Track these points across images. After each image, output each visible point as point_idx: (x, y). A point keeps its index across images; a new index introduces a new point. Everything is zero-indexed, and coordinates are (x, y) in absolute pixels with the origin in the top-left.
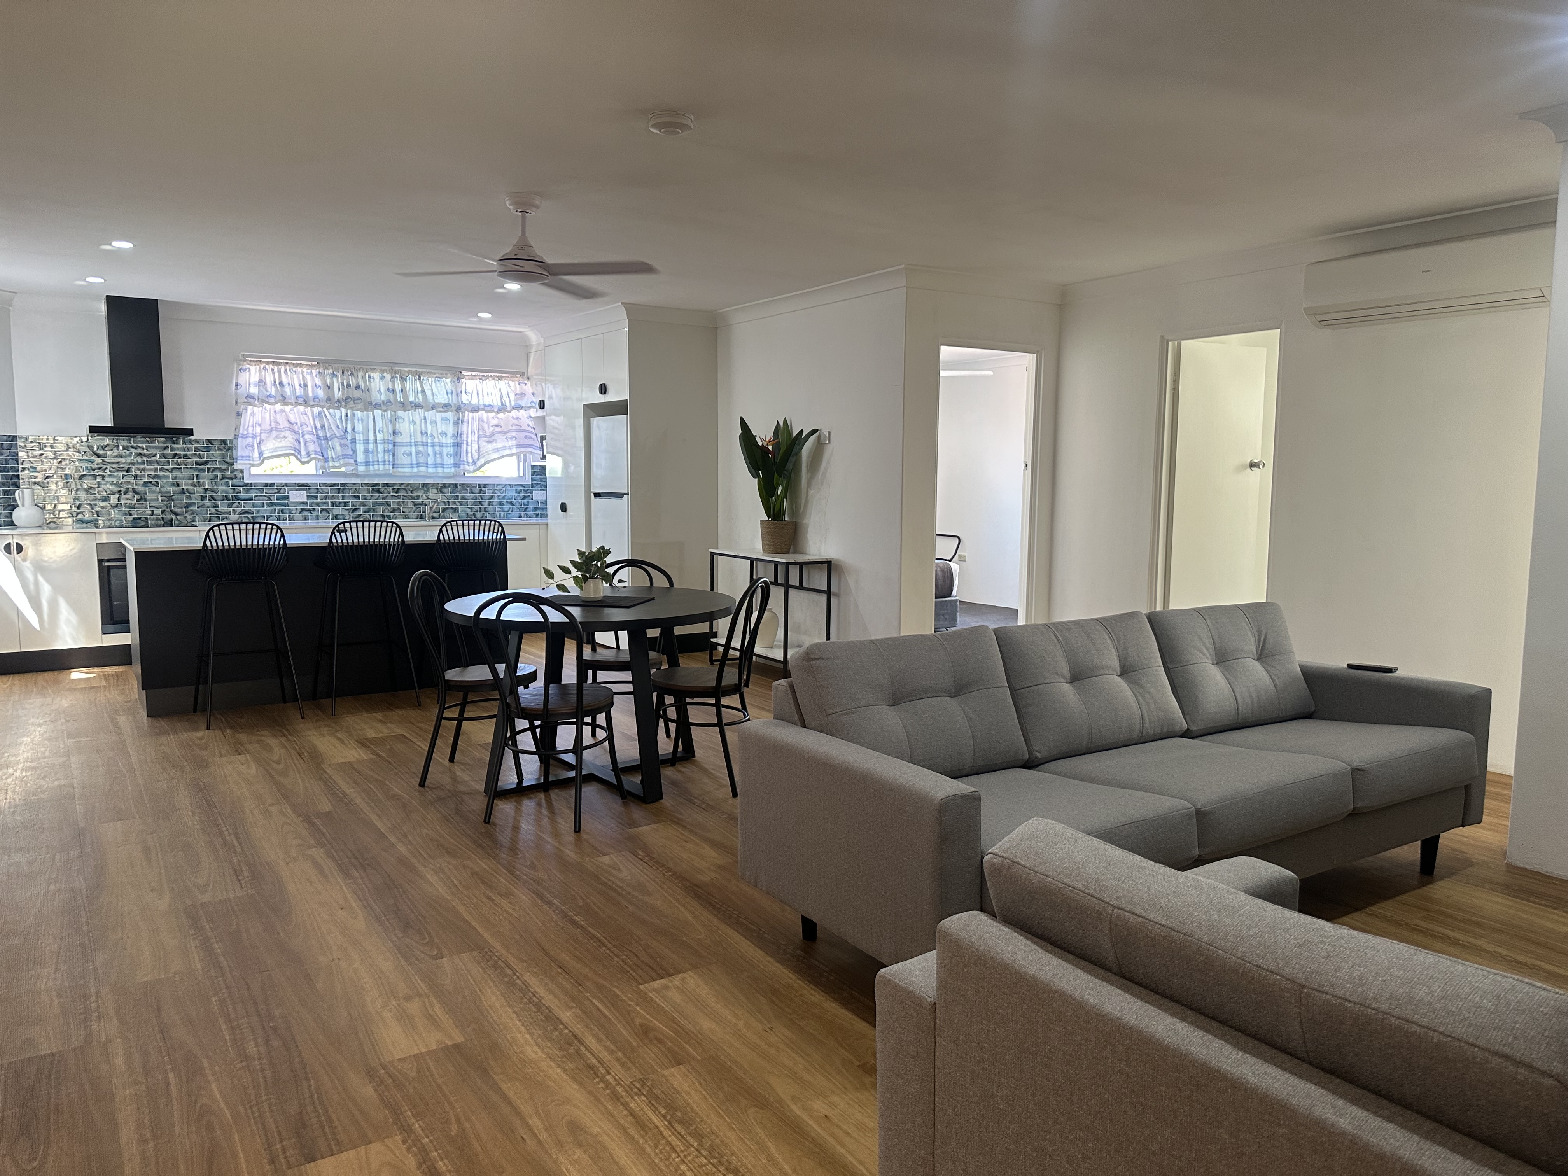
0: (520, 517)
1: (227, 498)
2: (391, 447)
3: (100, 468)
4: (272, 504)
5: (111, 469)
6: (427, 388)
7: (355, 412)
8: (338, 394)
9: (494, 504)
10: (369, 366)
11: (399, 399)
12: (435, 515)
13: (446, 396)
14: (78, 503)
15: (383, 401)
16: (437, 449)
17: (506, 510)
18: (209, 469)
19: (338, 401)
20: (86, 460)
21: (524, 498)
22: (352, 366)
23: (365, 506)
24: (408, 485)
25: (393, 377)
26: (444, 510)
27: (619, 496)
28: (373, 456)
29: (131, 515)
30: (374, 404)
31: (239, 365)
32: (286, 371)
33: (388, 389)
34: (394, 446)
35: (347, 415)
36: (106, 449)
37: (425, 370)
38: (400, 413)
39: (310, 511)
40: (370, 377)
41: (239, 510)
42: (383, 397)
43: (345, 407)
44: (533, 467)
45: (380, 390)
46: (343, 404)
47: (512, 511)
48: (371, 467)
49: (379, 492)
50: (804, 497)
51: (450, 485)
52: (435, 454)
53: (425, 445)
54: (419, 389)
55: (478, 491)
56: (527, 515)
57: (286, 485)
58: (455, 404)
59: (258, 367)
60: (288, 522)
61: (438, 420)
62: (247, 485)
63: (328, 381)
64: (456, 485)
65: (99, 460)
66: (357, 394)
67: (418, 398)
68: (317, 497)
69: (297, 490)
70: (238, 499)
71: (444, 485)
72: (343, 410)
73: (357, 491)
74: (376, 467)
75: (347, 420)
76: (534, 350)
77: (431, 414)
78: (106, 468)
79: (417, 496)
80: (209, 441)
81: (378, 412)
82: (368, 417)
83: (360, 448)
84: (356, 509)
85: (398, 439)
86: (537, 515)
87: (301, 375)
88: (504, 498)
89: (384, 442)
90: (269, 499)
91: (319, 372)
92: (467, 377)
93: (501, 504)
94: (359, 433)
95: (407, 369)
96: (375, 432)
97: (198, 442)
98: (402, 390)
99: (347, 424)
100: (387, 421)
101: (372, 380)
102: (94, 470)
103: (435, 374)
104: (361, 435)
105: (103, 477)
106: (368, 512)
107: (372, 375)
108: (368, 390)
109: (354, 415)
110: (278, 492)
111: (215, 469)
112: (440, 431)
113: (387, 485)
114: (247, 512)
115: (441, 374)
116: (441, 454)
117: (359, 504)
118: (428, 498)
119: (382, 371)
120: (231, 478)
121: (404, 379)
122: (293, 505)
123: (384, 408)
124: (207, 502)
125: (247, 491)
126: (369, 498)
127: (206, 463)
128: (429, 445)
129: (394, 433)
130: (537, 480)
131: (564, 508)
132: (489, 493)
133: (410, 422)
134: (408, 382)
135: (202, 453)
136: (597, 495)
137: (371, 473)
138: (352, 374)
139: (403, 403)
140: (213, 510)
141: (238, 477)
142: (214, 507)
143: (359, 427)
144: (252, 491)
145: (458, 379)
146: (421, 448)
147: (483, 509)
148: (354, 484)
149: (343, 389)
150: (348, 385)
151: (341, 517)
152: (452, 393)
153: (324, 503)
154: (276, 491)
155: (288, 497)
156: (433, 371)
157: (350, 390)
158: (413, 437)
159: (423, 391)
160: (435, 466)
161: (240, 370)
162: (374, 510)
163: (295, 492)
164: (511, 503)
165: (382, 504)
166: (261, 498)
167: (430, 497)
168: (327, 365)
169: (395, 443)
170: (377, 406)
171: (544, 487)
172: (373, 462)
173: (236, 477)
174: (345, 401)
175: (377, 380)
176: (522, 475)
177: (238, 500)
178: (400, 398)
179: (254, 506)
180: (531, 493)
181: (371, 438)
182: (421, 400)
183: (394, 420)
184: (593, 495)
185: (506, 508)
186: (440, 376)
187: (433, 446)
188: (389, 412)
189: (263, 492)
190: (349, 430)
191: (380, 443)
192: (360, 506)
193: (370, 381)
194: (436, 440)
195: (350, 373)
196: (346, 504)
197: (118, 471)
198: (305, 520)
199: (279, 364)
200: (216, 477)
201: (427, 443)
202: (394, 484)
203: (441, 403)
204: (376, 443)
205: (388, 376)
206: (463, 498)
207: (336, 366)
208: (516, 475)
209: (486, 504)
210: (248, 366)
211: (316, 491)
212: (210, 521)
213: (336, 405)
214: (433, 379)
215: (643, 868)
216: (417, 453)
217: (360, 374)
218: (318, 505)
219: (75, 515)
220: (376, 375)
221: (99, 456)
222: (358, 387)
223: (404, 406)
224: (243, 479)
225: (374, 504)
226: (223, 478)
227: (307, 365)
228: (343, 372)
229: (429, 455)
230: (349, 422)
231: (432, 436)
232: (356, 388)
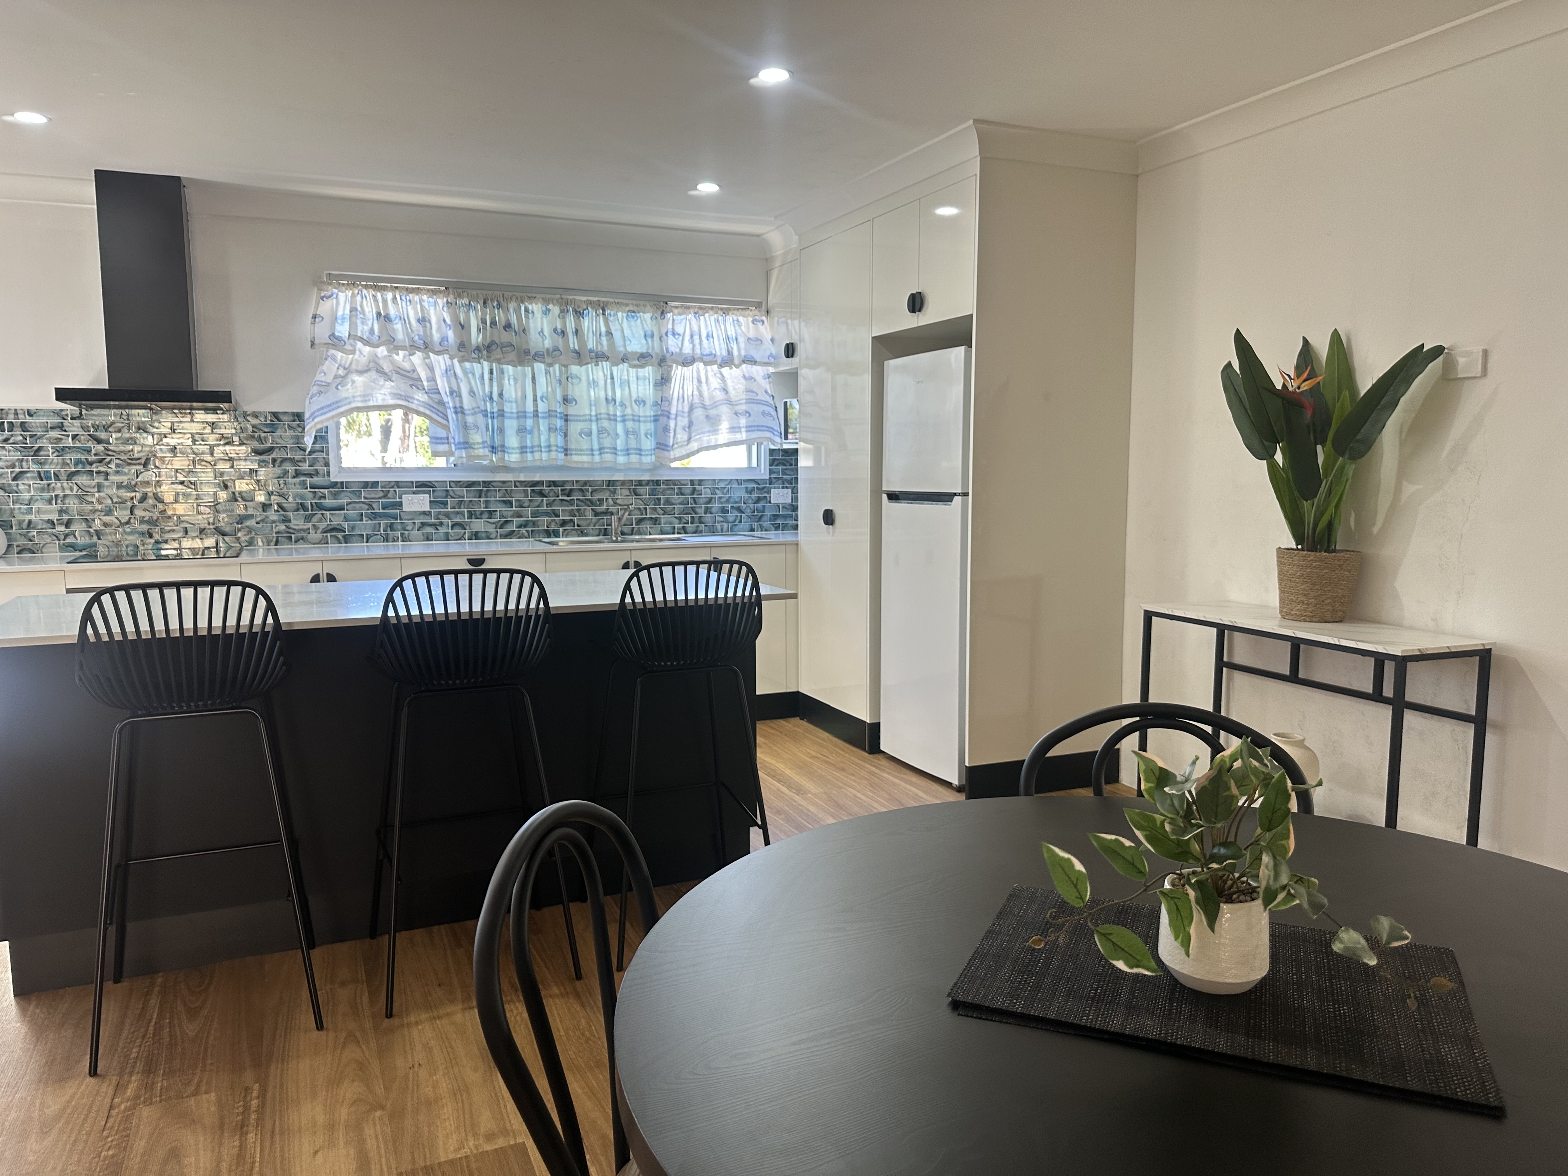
0: (752, 530)
1: (303, 507)
2: (559, 423)
3: (100, 461)
4: (375, 516)
5: (118, 461)
6: (614, 328)
7: (505, 366)
8: (476, 338)
9: (714, 510)
10: (525, 294)
11: (571, 346)
12: (626, 529)
13: (644, 341)
14: (66, 517)
15: (548, 350)
16: (630, 424)
17: (731, 519)
18: (274, 460)
19: (478, 349)
20: (78, 448)
21: (758, 500)
22: (499, 293)
23: (521, 517)
24: (585, 483)
25: (562, 311)
26: (640, 521)
27: (945, 498)
28: (532, 437)
29: (151, 536)
30: (533, 353)
31: (320, 290)
32: (395, 298)
33: (555, 330)
34: (566, 420)
35: (491, 372)
36: (110, 429)
37: (612, 300)
38: (575, 369)
39: (434, 526)
40: (527, 310)
41: (323, 525)
42: (548, 344)
43: (488, 359)
44: (772, 452)
45: (542, 331)
46: (485, 352)
47: (740, 522)
48: (529, 455)
49: (541, 494)
50: (1384, 501)
51: (648, 482)
52: (627, 433)
53: (612, 418)
54: (603, 329)
55: (688, 491)
56: (762, 528)
57: (398, 484)
58: (657, 354)
59: (350, 293)
60: (400, 543)
61: (633, 379)
62: (334, 485)
63: (462, 317)
64: (657, 483)
65: (100, 448)
66: (506, 337)
67: (601, 344)
68: (445, 504)
69: (414, 493)
70: (320, 507)
71: (640, 483)
72: (486, 364)
73: (508, 493)
74: (537, 455)
75: (491, 379)
76: (778, 263)
77: (622, 371)
78: (111, 460)
79: (599, 500)
80: (275, 415)
81: (540, 367)
82: (525, 375)
83: (511, 425)
84: (506, 522)
85: (572, 410)
86: (777, 527)
87: (418, 306)
88: (728, 501)
89: (550, 414)
90: (371, 506)
91: (448, 302)
92: (676, 311)
93: (724, 510)
94: (511, 402)
95: (584, 299)
96: (535, 400)
97: (257, 417)
98: (577, 331)
99: (491, 386)
100: (554, 381)
101: (530, 315)
102: (91, 464)
103: (627, 305)
104: (514, 405)
105: (107, 474)
106: (525, 526)
107: (530, 307)
108: (524, 330)
109: (502, 372)
110: (385, 496)
111: (284, 460)
112: (634, 396)
113: (554, 483)
114: (334, 529)
115: (637, 305)
116: (635, 433)
117: (511, 513)
118: (615, 503)
119: (546, 301)
120: (310, 475)
121: (579, 314)
122: (408, 517)
123: (549, 360)
124: (272, 515)
125: (335, 495)
126: (526, 504)
127: (270, 450)
128: (618, 419)
129: (566, 400)
130: (778, 473)
131: (829, 518)
132: (706, 493)
133: (589, 383)
134: (586, 319)
135: (263, 435)
136: (893, 497)
137: (529, 464)
138: (499, 306)
139: (578, 353)
140: (282, 527)
141: (321, 472)
142: (284, 521)
143: (511, 391)
144: (343, 494)
145: (663, 313)
146: (605, 424)
147: (696, 520)
148: (504, 482)
149: (485, 329)
150: (493, 323)
151: (484, 535)
152: (652, 336)
153: (458, 513)
154: (382, 494)
155: (400, 504)
156: (624, 301)
157: (495, 331)
158: (593, 408)
159: (609, 333)
160: (627, 452)
161: (322, 298)
162: (534, 524)
163: (410, 496)
164: (739, 509)
165: (547, 514)
166: (357, 506)
167: (619, 501)
168: (460, 291)
169: (567, 415)
170: (538, 356)
171: (792, 483)
172: (532, 447)
173: (317, 473)
174: (487, 350)
175: (538, 315)
176: (754, 464)
177: (321, 509)
178: (573, 343)
179: (346, 519)
180: (769, 492)
181: (530, 407)
182: (605, 348)
183: (566, 380)
184: (885, 496)
185: (731, 516)
186: (635, 309)
187: (624, 421)
188: (557, 366)
189: (360, 497)
190: (495, 396)
191: (543, 418)
192: (512, 516)
193: (527, 317)
194: (629, 411)
195: (495, 304)
196: (491, 514)
197: (130, 464)
198: (428, 539)
199: (384, 288)
200: (286, 472)
201: (615, 415)
202: (564, 483)
203: (637, 353)
204: (537, 416)
205: (555, 310)
206: (668, 502)
207: (474, 293)
208: (745, 465)
209: (701, 511)
210: (336, 291)
211: (444, 494)
212: (276, 545)
213: (474, 355)
214: (625, 315)
216: (600, 431)
217: (512, 306)
218: (447, 516)
219: (62, 537)
220: (536, 308)
221: (99, 441)
222: (508, 326)
223: (580, 356)
224: (329, 475)
225: (535, 514)
226: (297, 474)
227: (428, 290)
228: (485, 303)
229: (617, 435)
230: (495, 384)
231: (622, 405)
232: (505, 328)
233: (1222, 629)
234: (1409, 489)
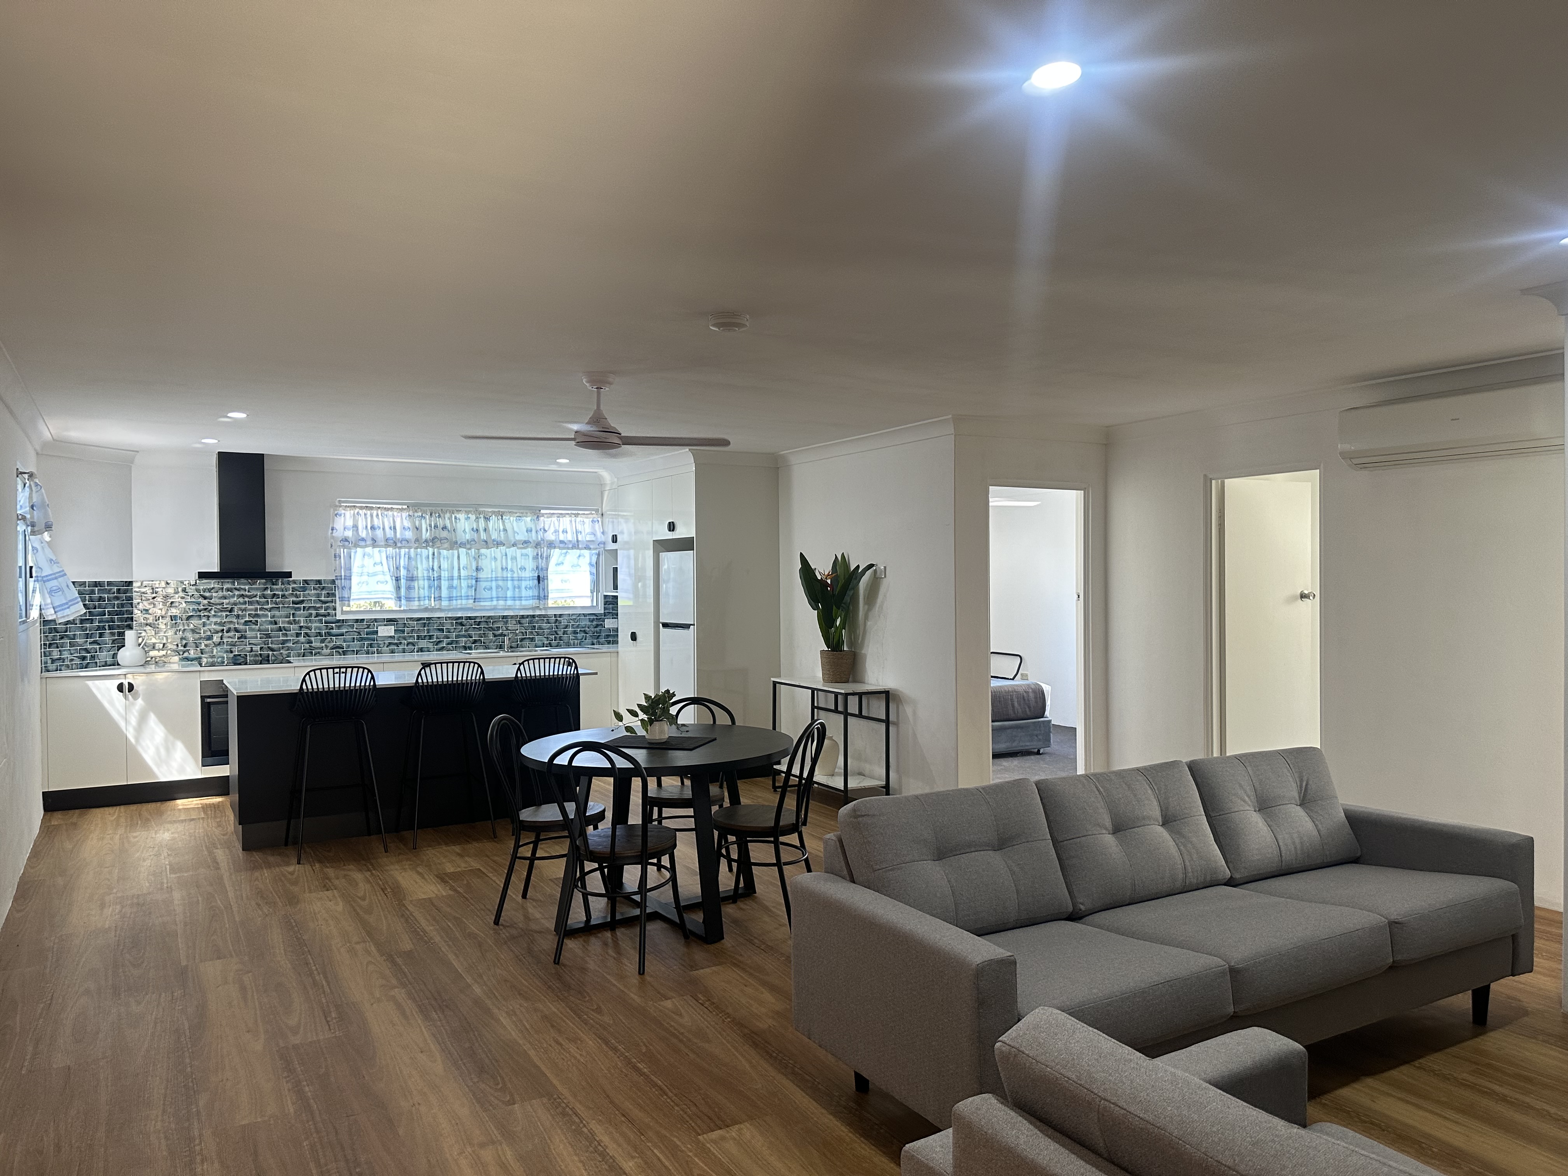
0: (593, 644)
1: (320, 634)
2: (474, 582)
3: (205, 609)
4: (362, 639)
5: (216, 609)
6: (508, 526)
7: (441, 551)
8: (426, 535)
9: (568, 632)
10: (454, 508)
11: (482, 538)
12: (514, 644)
13: (526, 534)
14: (184, 642)
15: (468, 540)
16: (516, 583)
17: (580, 638)
18: (304, 607)
19: (426, 541)
20: (194, 602)
21: (597, 626)
22: (439, 509)
23: (449, 638)
24: (489, 617)
25: (477, 518)
26: (522, 640)
27: (686, 626)
28: (457, 592)
29: (231, 652)
30: (459, 543)
31: (335, 510)
32: (377, 515)
33: (473, 529)
34: (476, 581)
35: (434, 554)
36: (212, 591)
37: (507, 510)
38: (483, 551)
39: (397, 645)
40: (456, 518)
41: (331, 645)
42: (468, 537)
43: (433, 546)
44: (605, 596)
45: (465, 530)
46: (431, 544)
47: (586, 639)
48: (454, 601)
49: (462, 624)
50: (861, 628)
51: (528, 616)
52: (514, 587)
53: (505, 579)
54: (502, 528)
55: (553, 621)
56: (599, 643)
57: (376, 620)
58: (534, 541)
59: (352, 512)
60: (376, 655)
61: (519, 555)
62: (339, 621)
63: (417, 523)
64: (533, 616)
65: (206, 602)
66: (444, 534)
67: (500, 536)
68: (403, 631)
69: (385, 625)
70: (330, 634)
71: (523, 617)
72: (431, 550)
73: (442, 624)
74: (459, 602)
75: (433, 558)
76: (608, 488)
77: (511, 551)
78: (212, 609)
79: (497, 627)
80: (306, 582)
81: (462, 551)
82: (453, 555)
83: (444, 584)
84: (440, 642)
85: (482, 575)
86: (609, 643)
87: (391, 519)
88: (578, 627)
89: (469, 577)
90: (359, 633)
91: (409, 515)
92: (546, 516)
93: (575, 632)
94: (444, 571)
95: (490, 510)
96: (459, 569)
97: (295, 583)
98: (485, 530)
99: (433, 562)
100: (471, 558)
101: (458, 521)
102: (200, 611)
103: (516, 513)
104: (446, 572)
105: (208, 617)
106: (451, 644)
107: (458, 516)
108: (454, 530)
109: (439, 553)
110: (368, 627)
111: (309, 608)
112: (519, 567)
113: (470, 618)
114: (338, 647)
115: (522, 513)
116: (519, 587)
117: (443, 636)
118: (507, 629)
119: (467, 512)
120: (325, 616)
121: (487, 519)
122: (382, 640)
123: (468, 546)
124: (302, 639)
125: (339, 627)
126: (452, 631)
127: (302, 602)
128: (509, 579)
129: (477, 569)
130: (609, 609)
131: (634, 637)
132: (564, 622)
133: (491, 558)
134: (491, 521)
135: (298, 593)
136: (665, 625)
137: (454, 607)
138: (439, 516)
139: (486, 542)
140: (307, 646)
141: (331, 614)
142: (308, 643)
143: (445, 565)
144: (344, 626)
145: (538, 517)
146: (500, 583)
147: (558, 639)
148: (439, 618)
149: (431, 530)
150: (436, 526)
151: (426, 649)
152: (531, 531)
153: (411, 636)
154: (366, 626)
155: (377, 632)
156: (514, 511)
157: (437, 531)
158: (494, 573)
159: (505, 530)
160: (514, 598)
161: (336, 515)
162: (457, 642)
163: (383, 627)
164: (585, 632)
165: (464, 636)
166: (352, 633)
167: (509, 628)
168: (416, 508)
169: (477, 578)
170: (462, 545)
171: (615, 616)
172: (457, 597)
173: (329, 615)
174: (433, 541)
175: (463, 520)
176: (595, 604)
177: (330, 636)
178: (483, 536)
179: (345, 641)
180: (604, 621)
181: (456, 574)
182: (503, 538)
183: (478, 557)
184: (661, 625)
185: (579, 636)
186: (521, 515)
187: (512, 580)
188: (473, 550)
189: (353, 628)
190: (436, 568)
191: (464, 579)
192: (444, 638)
193: (456, 522)
194: (515, 575)
195: (437, 515)
196: (431, 637)
197: (222, 611)
198: (392, 653)
199: (372, 508)
200: (311, 615)
201: (507, 577)
202: (476, 617)
203: (522, 540)
204: (460, 579)
205: (473, 517)
206: (540, 628)
207: (425, 508)
208: (589, 604)
209: (560, 633)
210: (343, 511)
211: (403, 626)
212: (303, 657)
213: (424, 545)
214: (515, 518)
215: (704, 1013)
216: (498, 587)
217: (447, 515)
218: (405, 638)
219: (181, 653)
220: (462, 516)
221: (205, 598)
222: (444, 528)
223: (486, 544)
224: (336, 616)
225: (457, 637)
226: (317, 615)
227: (397, 509)
228: (431, 515)
229: (508, 589)
230: (436, 560)
231: (512, 571)
232: (443, 529)
233: (813, 690)
234: (869, 623)
